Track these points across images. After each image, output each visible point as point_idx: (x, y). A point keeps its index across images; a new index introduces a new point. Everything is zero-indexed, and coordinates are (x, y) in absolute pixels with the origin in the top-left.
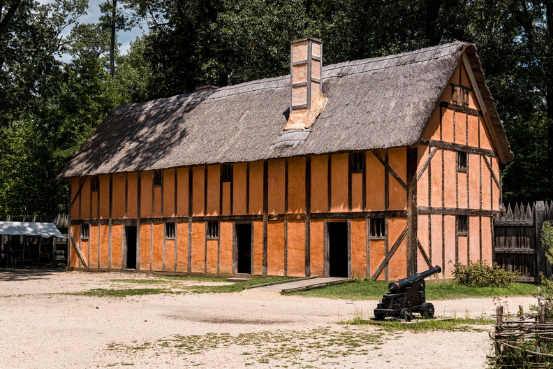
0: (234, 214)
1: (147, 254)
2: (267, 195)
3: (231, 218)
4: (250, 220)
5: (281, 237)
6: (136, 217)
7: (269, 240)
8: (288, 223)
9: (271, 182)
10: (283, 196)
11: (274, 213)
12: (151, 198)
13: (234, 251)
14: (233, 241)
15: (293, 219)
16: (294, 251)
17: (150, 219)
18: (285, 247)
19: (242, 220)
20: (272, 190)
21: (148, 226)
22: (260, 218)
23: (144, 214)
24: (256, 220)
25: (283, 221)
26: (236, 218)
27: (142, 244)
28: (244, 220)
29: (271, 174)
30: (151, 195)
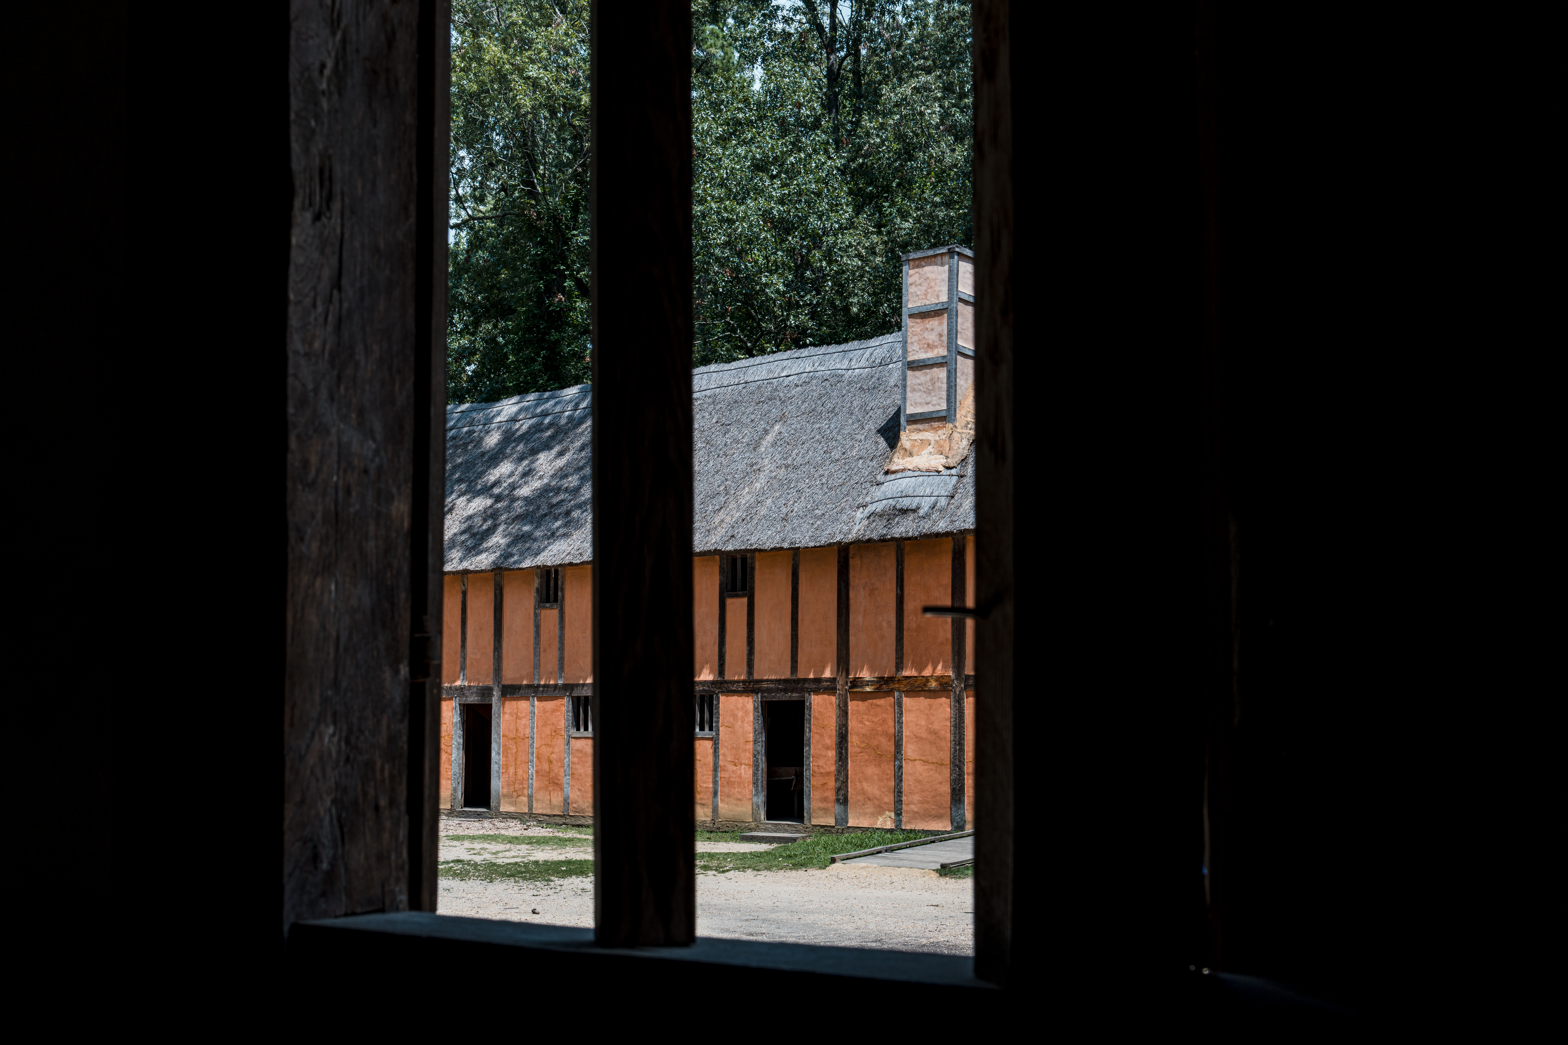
0: (756, 676)
1: (520, 772)
2: (847, 630)
3: (750, 687)
4: (802, 690)
5: (885, 734)
6: (489, 682)
7: (853, 740)
8: (904, 699)
9: (858, 597)
10: (891, 634)
11: (866, 674)
12: (532, 635)
13: (756, 766)
14: (755, 742)
15: (918, 688)
16: (919, 767)
17: (528, 686)
18: (896, 758)
19: (778, 690)
20: (860, 619)
21: (523, 705)
22: (829, 687)
23: (510, 676)
24: (817, 691)
25: (890, 693)
26: (765, 685)
27: (506, 749)
28: (785, 691)
29: (857, 579)
30: (532, 629)
